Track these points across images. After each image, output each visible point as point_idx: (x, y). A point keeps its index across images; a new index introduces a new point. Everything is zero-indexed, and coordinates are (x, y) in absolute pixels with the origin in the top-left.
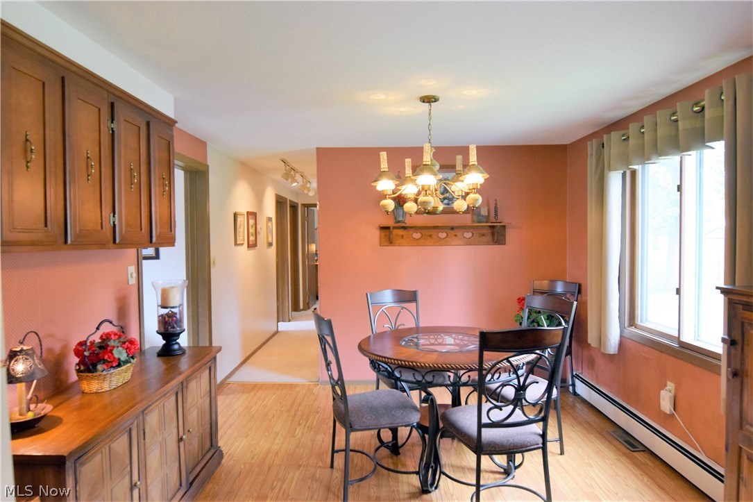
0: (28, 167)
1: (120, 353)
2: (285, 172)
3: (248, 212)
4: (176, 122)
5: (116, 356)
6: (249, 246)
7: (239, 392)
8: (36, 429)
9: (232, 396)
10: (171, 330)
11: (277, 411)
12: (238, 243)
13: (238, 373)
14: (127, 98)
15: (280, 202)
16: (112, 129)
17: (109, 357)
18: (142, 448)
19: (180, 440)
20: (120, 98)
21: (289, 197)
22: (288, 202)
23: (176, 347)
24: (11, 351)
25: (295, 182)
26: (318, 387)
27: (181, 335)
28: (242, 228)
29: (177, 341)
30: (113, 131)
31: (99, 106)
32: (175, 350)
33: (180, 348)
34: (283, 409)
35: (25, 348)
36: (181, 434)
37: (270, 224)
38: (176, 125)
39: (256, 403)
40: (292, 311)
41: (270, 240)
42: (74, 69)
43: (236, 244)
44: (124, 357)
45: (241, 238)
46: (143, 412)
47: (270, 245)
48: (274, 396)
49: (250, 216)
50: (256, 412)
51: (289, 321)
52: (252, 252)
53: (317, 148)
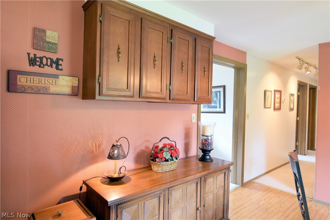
0: (118, 60)
1: (167, 155)
2: (299, 65)
3: (275, 90)
4: (215, 38)
5: (164, 156)
6: (275, 109)
7: (257, 190)
8: (119, 182)
9: (253, 190)
10: (205, 148)
11: (276, 209)
12: (266, 107)
13: (262, 178)
14: (182, 27)
15: (301, 86)
16: (171, 42)
17: (160, 156)
18: (167, 208)
19: (197, 209)
20: (177, 27)
21: (309, 82)
22: (308, 86)
23: (208, 157)
24: (113, 145)
25: (308, 71)
26: (312, 203)
27: (211, 151)
28: (270, 98)
29: (209, 154)
30: (171, 43)
31: (162, 31)
32: (207, 159)
33: (210, 158)
34: (280, 209)
35: (118, 144)
36: (198, 206)
37: (292, 98)
38: (215, 39)
39: (265, 200)
40: (308, 149)
41: (292, 106)
42: (148, 14)
43: (265, 107)
44: (168, 157)
45: (269, 105)
46: (169, 189)
47: (292, 109)
48: (278, 199)
49: (276, 93)
50: (263, 205)
51: (305, 155)
52: (277, 113)
53: (320, 44)
